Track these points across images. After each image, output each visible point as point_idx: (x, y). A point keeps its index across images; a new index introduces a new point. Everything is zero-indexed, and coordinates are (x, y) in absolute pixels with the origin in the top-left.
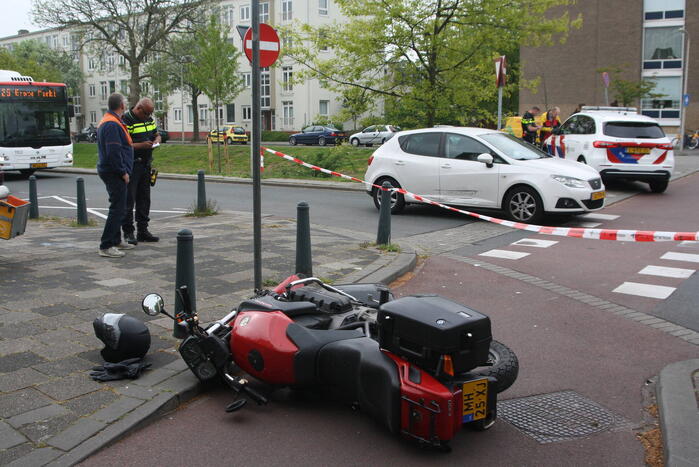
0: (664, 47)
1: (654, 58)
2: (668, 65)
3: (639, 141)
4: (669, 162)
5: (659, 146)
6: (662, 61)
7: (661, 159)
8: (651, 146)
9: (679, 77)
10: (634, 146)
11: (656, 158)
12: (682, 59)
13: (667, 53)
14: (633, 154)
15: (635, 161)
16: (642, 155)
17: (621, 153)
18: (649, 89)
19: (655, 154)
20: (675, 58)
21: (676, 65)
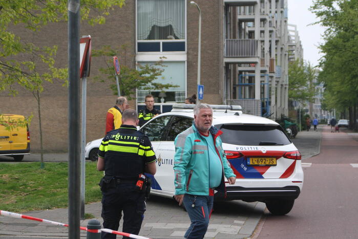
0: (163, 25)
1: (149, 38)
2: (168, 47)
3: (264, 149)
4: (298, 176)
5: (287, 155)
6: (161, 41)
7: (289, 171)
8: (277, 156)
9: (183, 62)
10: (259, 155)
11: (283, 171)
12: (185, 40)
13: (166, 31)
14: (257, 166)
15: (259, 176)
16: (268, 166)
17: (242, 166)
18: (152, 78)
19: (282, 165)
20: (176, 38)
21: (179, 47)
